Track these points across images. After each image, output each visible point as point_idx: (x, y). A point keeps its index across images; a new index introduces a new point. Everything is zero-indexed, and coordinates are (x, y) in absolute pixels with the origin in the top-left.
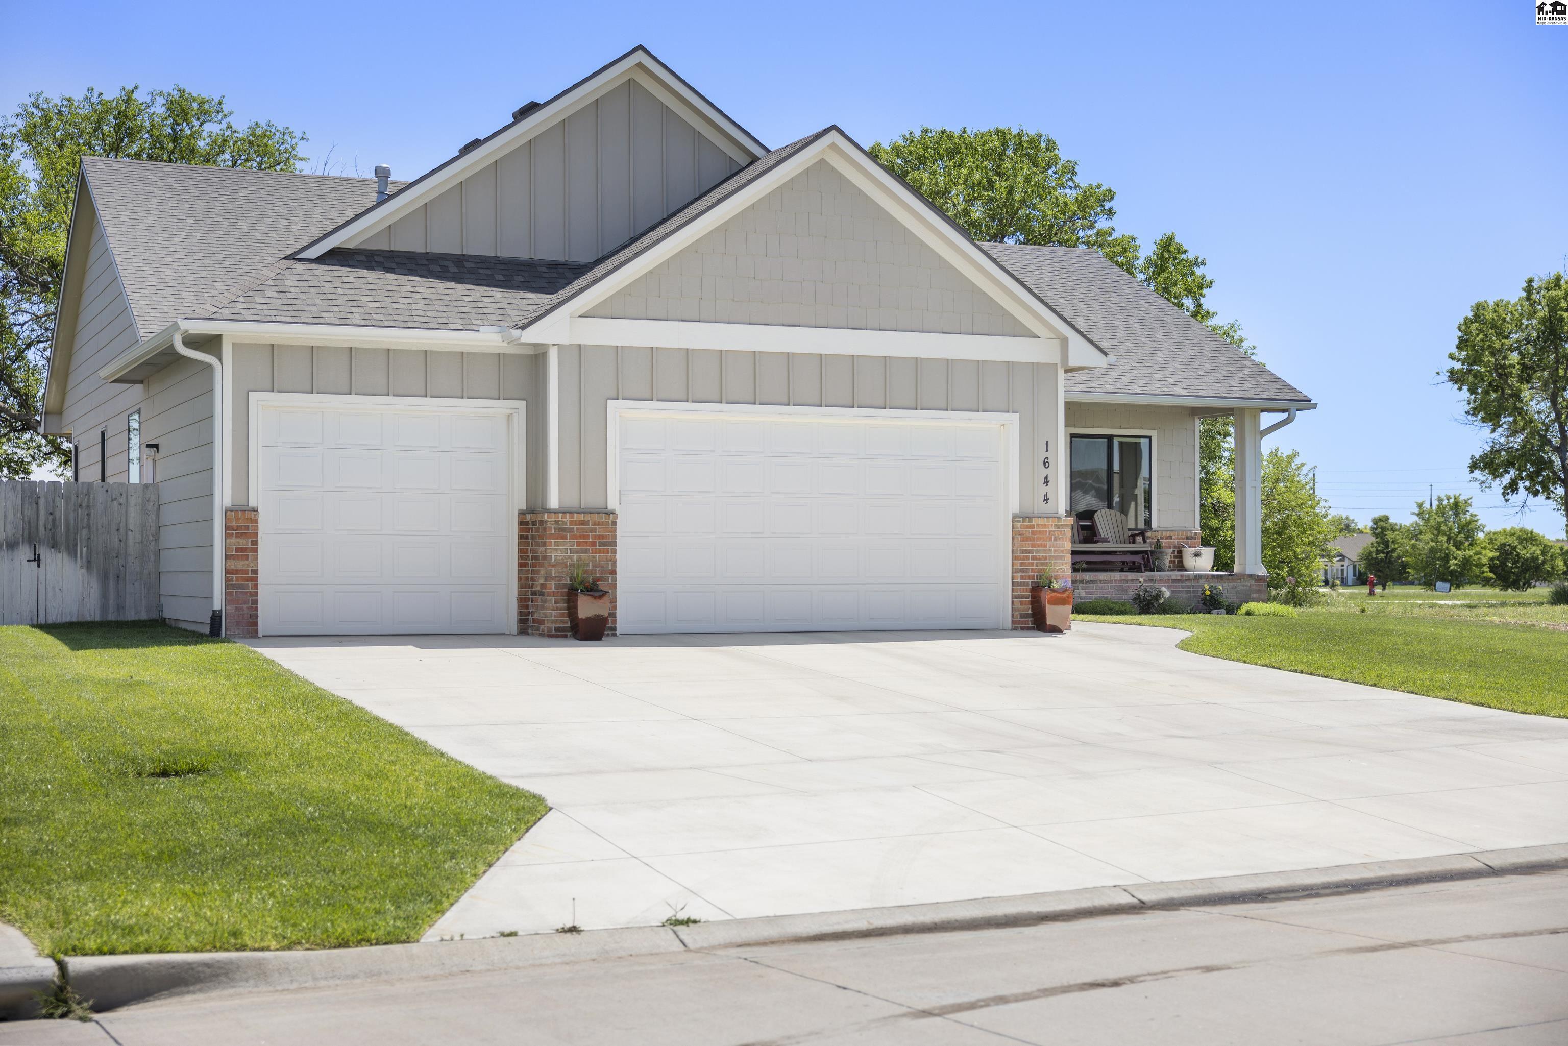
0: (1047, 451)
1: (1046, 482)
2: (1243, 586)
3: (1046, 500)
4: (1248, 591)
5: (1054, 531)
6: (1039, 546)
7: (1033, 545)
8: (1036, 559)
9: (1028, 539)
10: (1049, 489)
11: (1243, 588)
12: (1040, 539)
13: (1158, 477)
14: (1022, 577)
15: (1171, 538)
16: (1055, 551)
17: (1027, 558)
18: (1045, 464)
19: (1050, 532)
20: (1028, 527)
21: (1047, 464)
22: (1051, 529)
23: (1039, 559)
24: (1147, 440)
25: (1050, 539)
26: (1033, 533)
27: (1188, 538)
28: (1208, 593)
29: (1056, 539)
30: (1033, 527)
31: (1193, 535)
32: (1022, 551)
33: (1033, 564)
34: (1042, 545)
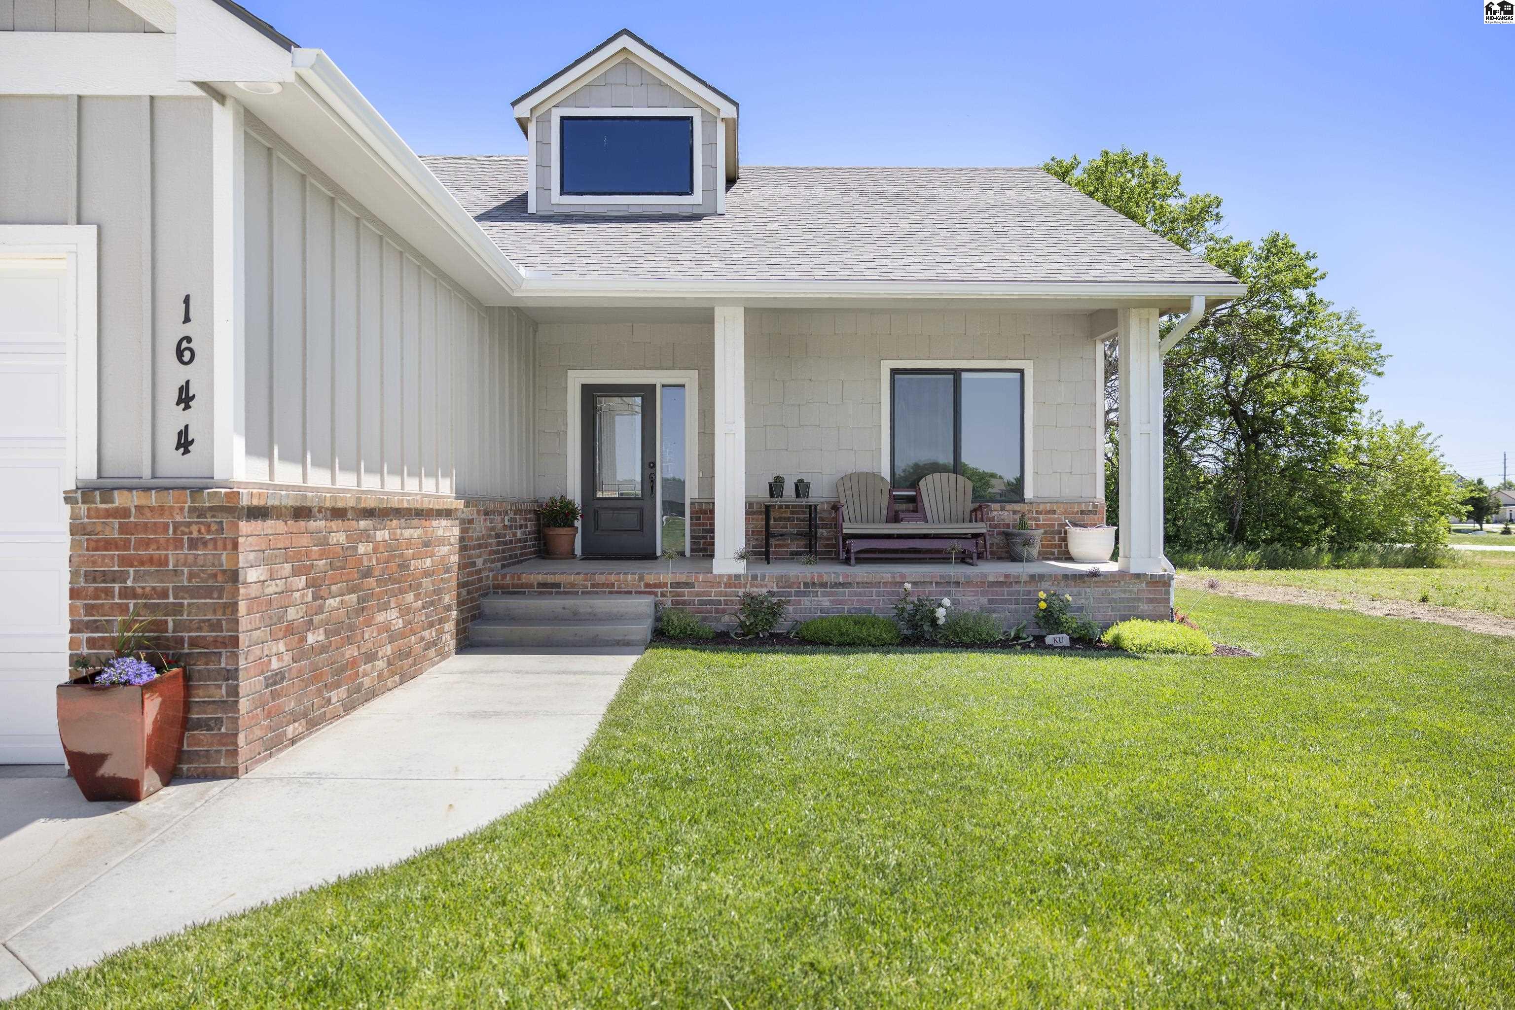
0: (187, 319)
1: (185, 398)
2: (1125, 592)
3: (184, 443)
4: (1134, 599)
5: (189, 524)
6: (142, 564)
7: (126, 561)
8: (135, 596)
9: (109, 544)
10: (192, 417)
11: (1123, 596)
12: (147, 543)
13: (1035, 426)
14: (91, 642)
15: (1054, 512)
16: (191, 576)
17: (109, 593)
18: (180, 353)
19: (176, 526)
20: (109, 514)
21: (187, 356)
22: (178, 519)
23: (145, 596)
24: (1018, 375)
25: (177, 544)
26: (123, 529)
27: (1082, 512)
28: (1043, 605)
29: (193, 544)
30: (124, 513)
31: (1090, 508)
32: (92, 577)
33: (124, 609)
34: (151, 560)
